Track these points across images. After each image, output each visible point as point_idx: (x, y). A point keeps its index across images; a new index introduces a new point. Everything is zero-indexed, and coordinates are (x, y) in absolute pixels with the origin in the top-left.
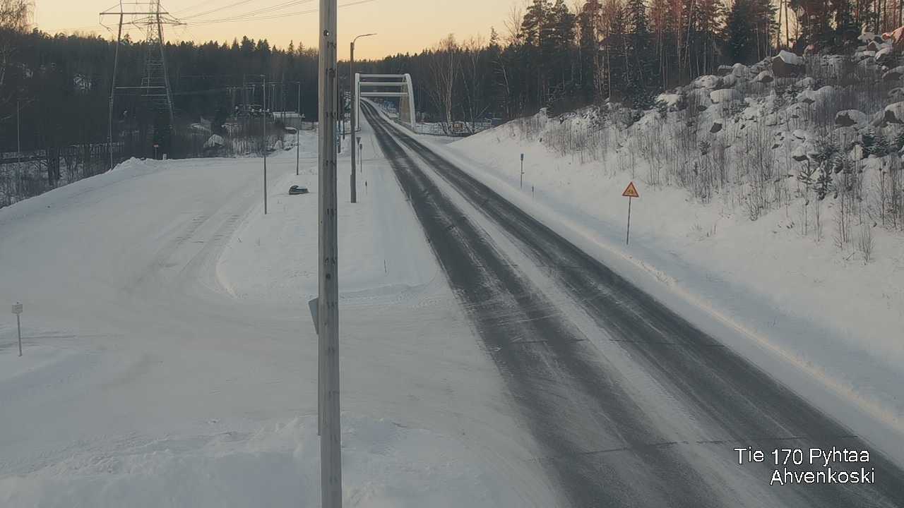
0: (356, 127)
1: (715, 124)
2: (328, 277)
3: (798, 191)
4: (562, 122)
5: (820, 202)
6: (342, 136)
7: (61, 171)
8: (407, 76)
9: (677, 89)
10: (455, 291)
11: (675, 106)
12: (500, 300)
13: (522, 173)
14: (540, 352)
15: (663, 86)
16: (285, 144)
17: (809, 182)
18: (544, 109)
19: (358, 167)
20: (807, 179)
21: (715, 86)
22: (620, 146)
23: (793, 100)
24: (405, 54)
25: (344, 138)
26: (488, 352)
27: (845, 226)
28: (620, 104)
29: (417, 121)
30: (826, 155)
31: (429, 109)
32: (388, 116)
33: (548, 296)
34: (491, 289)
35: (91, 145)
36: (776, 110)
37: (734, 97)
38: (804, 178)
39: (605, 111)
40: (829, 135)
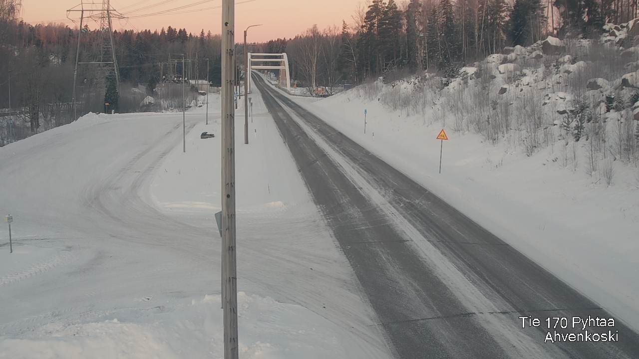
0: (249, 90)
1: (502, 88)
2: (228, 196)
3: (561, 135)
4: (393, 86)
5: (576, 143)
6: (238, 97)
7: (40, 122)
8: (285, 55)
9: (475, 63)
10: (318, 206)
11: (474, 75)
12: (350, 212)
13: (366, 123)
14: (378, 250)
15: (465, 62)
16: (199, 102)
17: (568, 129)
18: (381, 78)
19: (249, 119)
20: (567, 127)
21: (501, 62)
22: (435, 104)
23: (557, 71)
24: (283, 39)
25: (240, 98)
26: (342, 249)
27: (594, 160)
28: (435, 74)
29: (291, 86)
30: (580, 110)
31: (300, 77)
32: (271, 83)
33: (384, 210)
34: (344, 204)
35: (61, 104)
36: (544, 78)
37: (515, 69)
38: (565, 126)
39: (424, 79)
40: (583, 96)
